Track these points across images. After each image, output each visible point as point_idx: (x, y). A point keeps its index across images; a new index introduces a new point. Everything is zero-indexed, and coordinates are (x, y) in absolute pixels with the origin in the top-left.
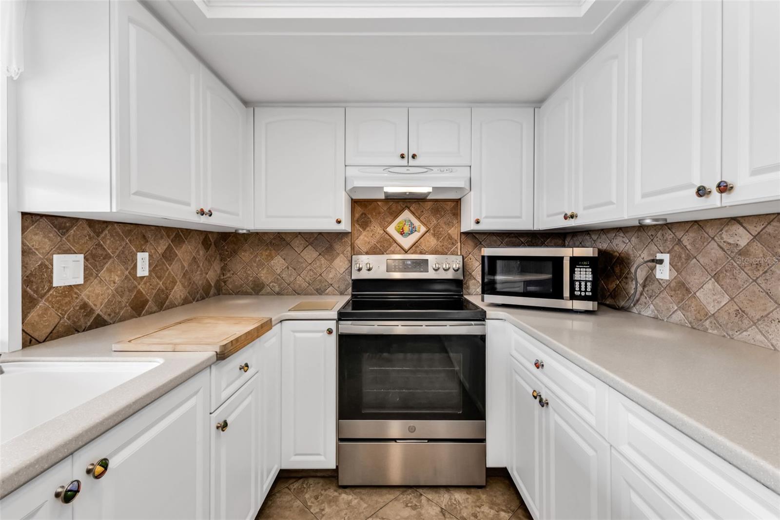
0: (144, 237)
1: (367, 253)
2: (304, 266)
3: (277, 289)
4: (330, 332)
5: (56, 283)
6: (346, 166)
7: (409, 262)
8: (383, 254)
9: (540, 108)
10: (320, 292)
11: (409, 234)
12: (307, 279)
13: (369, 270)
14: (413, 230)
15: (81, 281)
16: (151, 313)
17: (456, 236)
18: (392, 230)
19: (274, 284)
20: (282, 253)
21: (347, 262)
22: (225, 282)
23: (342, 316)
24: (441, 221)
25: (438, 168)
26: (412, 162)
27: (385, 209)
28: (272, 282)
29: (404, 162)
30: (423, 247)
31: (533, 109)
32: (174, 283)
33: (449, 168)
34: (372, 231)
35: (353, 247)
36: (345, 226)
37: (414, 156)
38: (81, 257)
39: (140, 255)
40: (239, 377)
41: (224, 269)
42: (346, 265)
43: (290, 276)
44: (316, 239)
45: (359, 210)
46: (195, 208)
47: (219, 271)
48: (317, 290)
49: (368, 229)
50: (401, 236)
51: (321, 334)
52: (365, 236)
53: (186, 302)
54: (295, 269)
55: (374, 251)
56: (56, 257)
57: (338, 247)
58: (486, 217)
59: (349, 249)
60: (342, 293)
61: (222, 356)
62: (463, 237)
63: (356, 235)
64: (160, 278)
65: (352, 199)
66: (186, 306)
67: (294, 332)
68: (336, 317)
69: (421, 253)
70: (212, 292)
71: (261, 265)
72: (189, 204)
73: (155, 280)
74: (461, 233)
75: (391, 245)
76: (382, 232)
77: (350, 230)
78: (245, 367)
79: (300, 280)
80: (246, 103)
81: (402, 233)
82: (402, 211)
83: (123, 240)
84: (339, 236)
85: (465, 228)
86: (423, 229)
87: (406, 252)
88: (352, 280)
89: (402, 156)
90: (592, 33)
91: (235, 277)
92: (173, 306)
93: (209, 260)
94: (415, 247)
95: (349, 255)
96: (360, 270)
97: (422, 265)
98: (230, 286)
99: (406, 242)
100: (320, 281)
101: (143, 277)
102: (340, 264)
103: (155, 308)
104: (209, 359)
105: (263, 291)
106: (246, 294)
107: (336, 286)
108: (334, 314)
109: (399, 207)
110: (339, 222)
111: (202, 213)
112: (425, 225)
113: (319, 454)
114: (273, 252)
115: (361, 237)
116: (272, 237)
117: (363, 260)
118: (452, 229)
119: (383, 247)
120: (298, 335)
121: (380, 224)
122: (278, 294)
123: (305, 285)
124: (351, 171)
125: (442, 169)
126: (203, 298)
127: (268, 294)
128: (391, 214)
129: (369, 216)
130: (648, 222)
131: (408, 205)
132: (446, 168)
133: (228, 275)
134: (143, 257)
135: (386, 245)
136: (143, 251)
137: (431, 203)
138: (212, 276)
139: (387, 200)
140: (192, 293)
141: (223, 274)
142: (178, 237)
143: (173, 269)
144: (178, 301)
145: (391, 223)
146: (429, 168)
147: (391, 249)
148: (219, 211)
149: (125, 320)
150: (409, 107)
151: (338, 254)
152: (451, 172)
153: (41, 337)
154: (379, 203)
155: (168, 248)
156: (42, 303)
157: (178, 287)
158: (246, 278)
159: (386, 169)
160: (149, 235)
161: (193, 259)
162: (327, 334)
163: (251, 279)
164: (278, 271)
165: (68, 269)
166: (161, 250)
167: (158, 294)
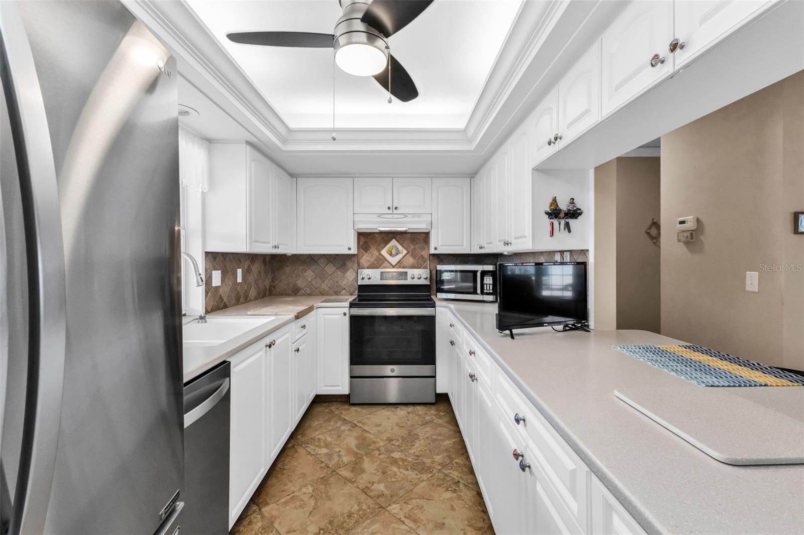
1: (368, 268)
2: (327, 276)
3: (308, 292)
4: (345, 314)
5: (213, 285)
6: (354, 214)
7: (395, 274)
8: (378, 268)
9: (474, 177)
10: (337, 293)
11: (396, 255)
12: (328, 285)
13: (369, 279)
14: (398, 253)
15: (220, 285)
16: (243, 303)
17: (426, 257)
18: (384, 252)
19: (307, 288)
20: (312, 268)
21: (354, 274)
22: (274, 287)
23: (352, 305)
24: (417, 246)
25: (412, 215)
26: (395, 211)
27: (380, 238)
28: (305, 287)
29: (390, 211)
30: (405, 264)
31: (469, 179)
32: (251, 287)
33: (419, 215)
34: (371, 253)
35: (359, 265)
36: (354, 251)
37: (396, 208)
38: (220, 272)
39: (238, 270)
40: (300, 332)
41: (273, 280)
42: (354, 276)
43: (317, 283)
44: (335, 259)
45: (363, 240)
46: (271, 245)
47: (271, 280)
48: (335, 292)
49: (369, 251)
50: (390, 256)
51: (339, 316)
52: (367, 256)
53: (256, 299)
54: (320, 278)
55: (372, 266)
56: (213, 272)
57: (349, 264)
58: (441, 246)
59: (356, 265)
60: (351, 294)
61: (297, 317)
62: (431, 257)
63: (361, 256)
64: (246, 284)
65: (358, 232)
66: (257, 301)
67: (324, 314)
68: (348, 306)
69: (404, 268)
70: (267, 294)
71: (298, 276)
72: (269, 243)
73: (244, 285)
74: (430, 255)
75: (383, 262)
76: (378, 254)
77: (356, 253)
78: (304, 327)
79: (323, 286)
80: (292, 175)
81: (391, 255)
82: (391, 240)
83: (232, 262)
84: (350, 257)
85: (432, 251)
86: (405, 252)
87: (394, 267)
88: (359, 285)
89: (389, 208)
90: (483, 154)
91: (281, 284)
92: (251, 301)
93: (266, 273)
94: (399, 264)
95: (356, 269)
96: (363, 279)
97: (404, 275)
98: (278, 290)
99: (394, 260)
100: (337, 286)
101: (239, 283)
102: (350, 275)
103: (244, 301)
104: (291, 318)
105: (300, 293)
106: (288, 295)
107: (348, 289)
108: (347, 304)
109: (389, 237)
110: (350, 249)
111: (275, 247)
112: (406, 249)
113: (338, 386)
114: (306, 267)
115: (364, 257)
116: (305, 257)
117: (366, 272)
118: (424, 252)
119: (379, 263)
120: (326, 316)
121: (376, 249)
123: (327, 289)
124: (357, 218)
125: (414, 215)
128: (384, 242)
129: (369, 243)
131: (396, 236)
132: (416, 215)
133: (277, 282)
134: (239, 271)
135: (380, 262)
136: (239, 268)
137: (410, 235)
138: (267, 283)
139: (381, 233)
140: (259, 293)
141: (273, 282)
142: (252, 258)
143: (251, 278)
144: (252, 298)
145: (384, 248)
146: (406, 215)
147: (384, 265)
148: (280, 244)
149: (233, 305)
150: (393, 177)
151: (349, 269)
152: (420, 217)
153: (209, 310)
154: (376, 235)
155: (249, 266)
156: (209, 294)
157: (253, 289)
158: (288, 284)
159: (380, 215)
160: (241, 259)
161: (259, 272)
162: (343, 315)
163: (291, 285)
164: (310, 280)
165: (217, 278)
166: (246, 267)
167: (245, 293)
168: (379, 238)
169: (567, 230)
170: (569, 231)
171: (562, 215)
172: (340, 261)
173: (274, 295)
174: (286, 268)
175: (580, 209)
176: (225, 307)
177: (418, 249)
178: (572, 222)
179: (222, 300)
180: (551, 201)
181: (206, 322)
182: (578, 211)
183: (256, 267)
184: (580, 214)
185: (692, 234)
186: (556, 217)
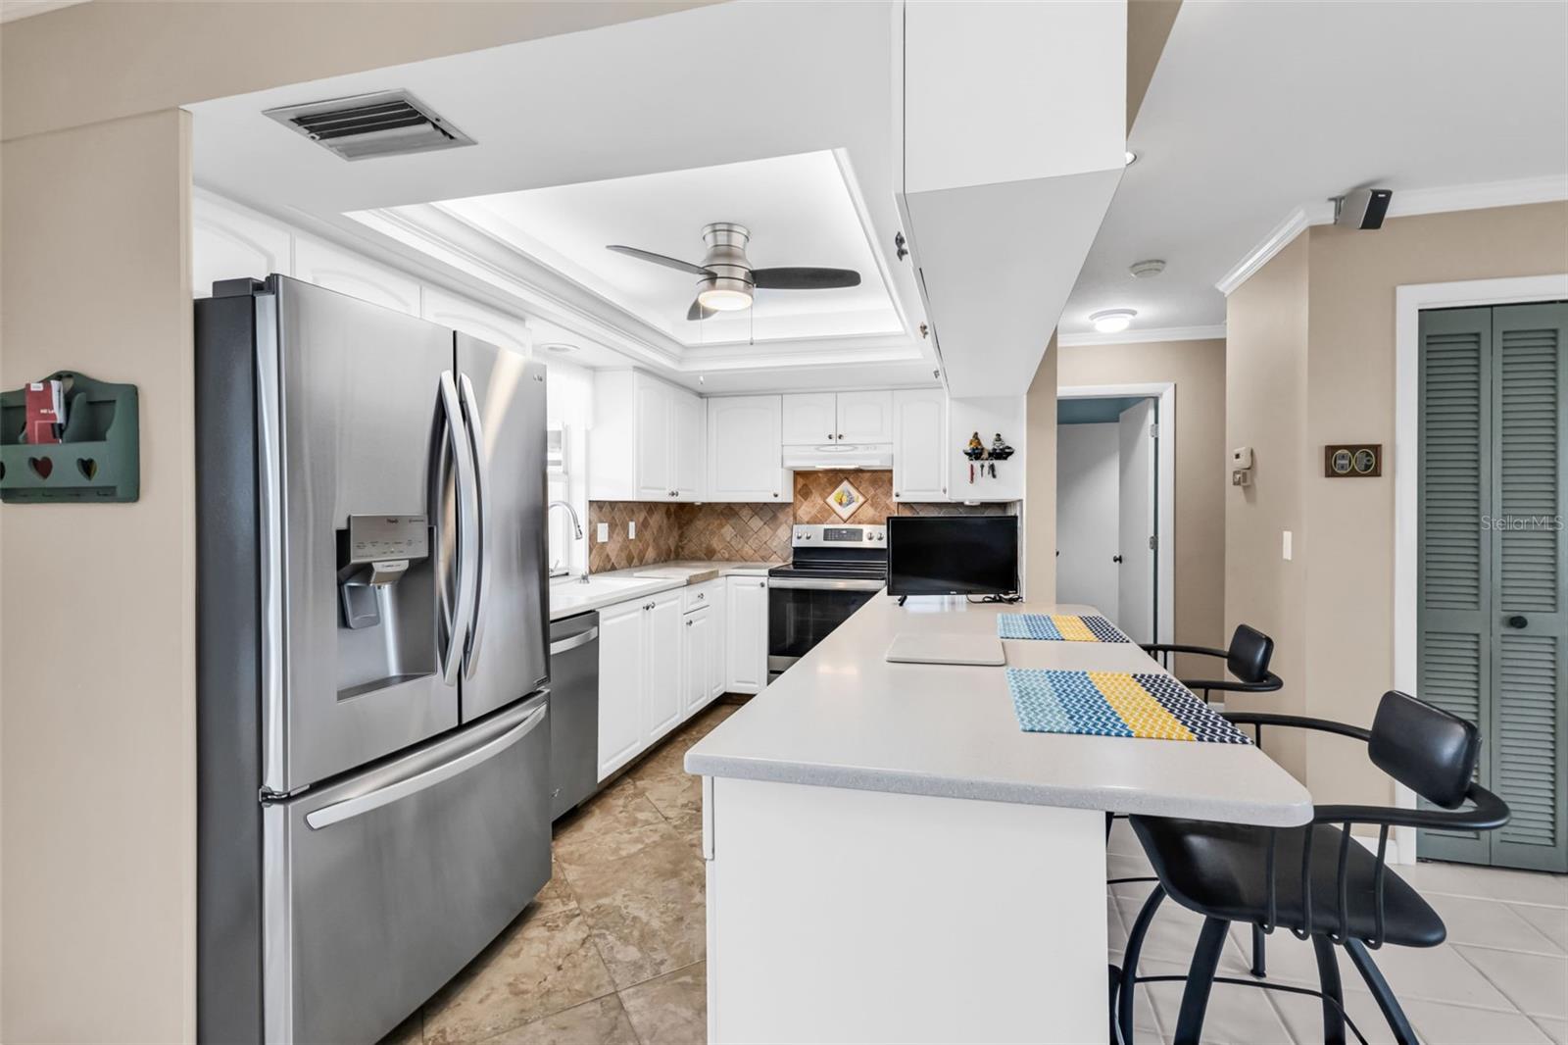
0: (633, 510)
1: (808, 523)
2: (751, 534)
3: (727, 556)
4: (762, 585)
5: (599, 541)
6: (783, 446)
7: (844, 532)
8: (822, 523)
11: (848, 505)
13: (808, 538)
14: (850, 502)
15: (606, 540)
18: (832, 500)
19: (724, 551)
20: (731, 522)
21: (788, 531)
22: (682, 548)
23: (773, 573)
24: (879, 491)
25: (863, 446)
26: (839, 441)
28: (723, 548)
29: (833, 441)
30: (860, 517)
32: (648, 546)
33: (873, 446)
34: (813, 501)
35: (795, 518)
36: (787, 498)
37: (840, 437)
38: (607, 524)
39: (630, 523)
40: (696, 602)
41: (681, 536)
42: (788, 534)
43: (739, 543)
44: (761, 509)
45: (801, 481)
46: (668, 491)
47: (677, 537)
48: (761, 557)
49: (809, 499)
50: (839, 506)
51: (753, 588)
52: (806, 506)
53: (655, 562)
54: (742, 537)
55: (812, 520)
56: (599, 525)
57: (781, 516)
58: (907, 491)
59: (791, 518)
60: (778, 559)
61: (689, 583)
62: (900, 506)
63: (798, 505)
64: (640, 541)
65: (794, 471)
66: (656, 565)
67: (736, 582)
68: (768, 574)
69: (857, 523)
70: (672, 557)
71: (712, 533)
72: (664, 489)
73: (638, 543)
74: (898, 503)
75: (830, 515)
76: (822, 502)
77: (792, 501)
78: (701, 596)
80: (701, 395)
81: (841, 504)
82: (841, 481)
83: (623, 514)
84: (784, 506)
85: (895, 499)
86: (861, 499)
87: (844, 522)
88: (793, 548)
89: (830, 437)
91: (691, 544)
92: (648, 564)
93: (670, 528)
94: (852, 518)
95: (791, 523)
96: (800, 538)
97: (857, 534)
98: (687, 551)
99: (845, 512)
100: (766, 549)
101: (632, 540)
102: (783, 532)
103: (638, 564)
104: (683, 583)
105: (715, 557)
107: (779, 553)
108: (766, 572)
109: (838, 478)
110: (776, 496)
111: (673, 494)
112: (863, 495)
113: (754, 683)
114: (724, 521)
115: (803, 507)
116: (723, 507)
117: (799, 529)
118: (890, 498)
119: (823, 516)
120: (739, 587)
121: (821, 495)
122: (728, 560)
123: (751, 552)
124: (786, 452)
125: (867, 446)
126: (666, 561)
127: (719, 560)
128: (831, 485)
129: (811, 487)
130: (967, 503)
131: (848, 476)
132: (869, 446)
133: (685, 541)
134: (632, 525)
135: (826, 515)
136: (632, 521)
137: (869, 474)
138: (672, 542)
139: (827, 472)
140: (659, 555)
141: (681, 541)
142: (650, 508)
143: (648, 535)
144: (650, 561)
145: (831, 494)
146: (854, 446)
147: (831, 518)
148: (682, 490)
149: (623, 568)
150: (836, 392)
151: (781, 524)
152: (875, 448)
153: (594, 570)
154: (820, 475)
155: (646, 518)
156: (594, 552)
157: (650, 549)
158: (701, 545)
159: (819, 447)
160: (635, 509)
161: (660, 527)
162: (760, 587)
163: (704, 545)
164: (728, 539)
165: (603, 534)
166: (641, 520)
167: (639, 554)
168: (824, 480)
169: (991, 475)
170: (994, 476)
171: (985, 455)
172: (769, 511)
173: (682, 559)
174: (698, 522)
175: (1009, 448)
176: (613, 568)
177: (881, 496)
178: (997, 463)
179: (610, 560)
180: (971, 437)
181: (588, 582)
182: (1007, 450)
183: (656, 520)
184: (1011, 453)
185: (1244, 475)
186: (977, 458)
